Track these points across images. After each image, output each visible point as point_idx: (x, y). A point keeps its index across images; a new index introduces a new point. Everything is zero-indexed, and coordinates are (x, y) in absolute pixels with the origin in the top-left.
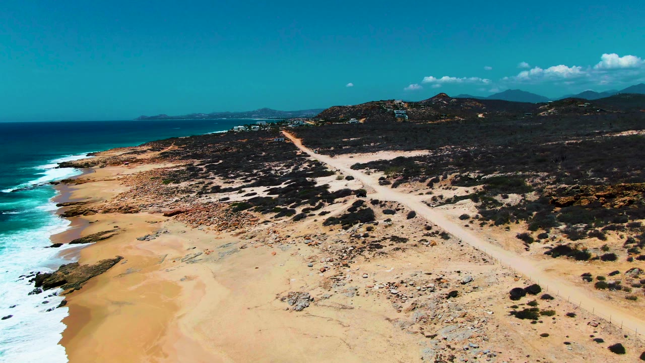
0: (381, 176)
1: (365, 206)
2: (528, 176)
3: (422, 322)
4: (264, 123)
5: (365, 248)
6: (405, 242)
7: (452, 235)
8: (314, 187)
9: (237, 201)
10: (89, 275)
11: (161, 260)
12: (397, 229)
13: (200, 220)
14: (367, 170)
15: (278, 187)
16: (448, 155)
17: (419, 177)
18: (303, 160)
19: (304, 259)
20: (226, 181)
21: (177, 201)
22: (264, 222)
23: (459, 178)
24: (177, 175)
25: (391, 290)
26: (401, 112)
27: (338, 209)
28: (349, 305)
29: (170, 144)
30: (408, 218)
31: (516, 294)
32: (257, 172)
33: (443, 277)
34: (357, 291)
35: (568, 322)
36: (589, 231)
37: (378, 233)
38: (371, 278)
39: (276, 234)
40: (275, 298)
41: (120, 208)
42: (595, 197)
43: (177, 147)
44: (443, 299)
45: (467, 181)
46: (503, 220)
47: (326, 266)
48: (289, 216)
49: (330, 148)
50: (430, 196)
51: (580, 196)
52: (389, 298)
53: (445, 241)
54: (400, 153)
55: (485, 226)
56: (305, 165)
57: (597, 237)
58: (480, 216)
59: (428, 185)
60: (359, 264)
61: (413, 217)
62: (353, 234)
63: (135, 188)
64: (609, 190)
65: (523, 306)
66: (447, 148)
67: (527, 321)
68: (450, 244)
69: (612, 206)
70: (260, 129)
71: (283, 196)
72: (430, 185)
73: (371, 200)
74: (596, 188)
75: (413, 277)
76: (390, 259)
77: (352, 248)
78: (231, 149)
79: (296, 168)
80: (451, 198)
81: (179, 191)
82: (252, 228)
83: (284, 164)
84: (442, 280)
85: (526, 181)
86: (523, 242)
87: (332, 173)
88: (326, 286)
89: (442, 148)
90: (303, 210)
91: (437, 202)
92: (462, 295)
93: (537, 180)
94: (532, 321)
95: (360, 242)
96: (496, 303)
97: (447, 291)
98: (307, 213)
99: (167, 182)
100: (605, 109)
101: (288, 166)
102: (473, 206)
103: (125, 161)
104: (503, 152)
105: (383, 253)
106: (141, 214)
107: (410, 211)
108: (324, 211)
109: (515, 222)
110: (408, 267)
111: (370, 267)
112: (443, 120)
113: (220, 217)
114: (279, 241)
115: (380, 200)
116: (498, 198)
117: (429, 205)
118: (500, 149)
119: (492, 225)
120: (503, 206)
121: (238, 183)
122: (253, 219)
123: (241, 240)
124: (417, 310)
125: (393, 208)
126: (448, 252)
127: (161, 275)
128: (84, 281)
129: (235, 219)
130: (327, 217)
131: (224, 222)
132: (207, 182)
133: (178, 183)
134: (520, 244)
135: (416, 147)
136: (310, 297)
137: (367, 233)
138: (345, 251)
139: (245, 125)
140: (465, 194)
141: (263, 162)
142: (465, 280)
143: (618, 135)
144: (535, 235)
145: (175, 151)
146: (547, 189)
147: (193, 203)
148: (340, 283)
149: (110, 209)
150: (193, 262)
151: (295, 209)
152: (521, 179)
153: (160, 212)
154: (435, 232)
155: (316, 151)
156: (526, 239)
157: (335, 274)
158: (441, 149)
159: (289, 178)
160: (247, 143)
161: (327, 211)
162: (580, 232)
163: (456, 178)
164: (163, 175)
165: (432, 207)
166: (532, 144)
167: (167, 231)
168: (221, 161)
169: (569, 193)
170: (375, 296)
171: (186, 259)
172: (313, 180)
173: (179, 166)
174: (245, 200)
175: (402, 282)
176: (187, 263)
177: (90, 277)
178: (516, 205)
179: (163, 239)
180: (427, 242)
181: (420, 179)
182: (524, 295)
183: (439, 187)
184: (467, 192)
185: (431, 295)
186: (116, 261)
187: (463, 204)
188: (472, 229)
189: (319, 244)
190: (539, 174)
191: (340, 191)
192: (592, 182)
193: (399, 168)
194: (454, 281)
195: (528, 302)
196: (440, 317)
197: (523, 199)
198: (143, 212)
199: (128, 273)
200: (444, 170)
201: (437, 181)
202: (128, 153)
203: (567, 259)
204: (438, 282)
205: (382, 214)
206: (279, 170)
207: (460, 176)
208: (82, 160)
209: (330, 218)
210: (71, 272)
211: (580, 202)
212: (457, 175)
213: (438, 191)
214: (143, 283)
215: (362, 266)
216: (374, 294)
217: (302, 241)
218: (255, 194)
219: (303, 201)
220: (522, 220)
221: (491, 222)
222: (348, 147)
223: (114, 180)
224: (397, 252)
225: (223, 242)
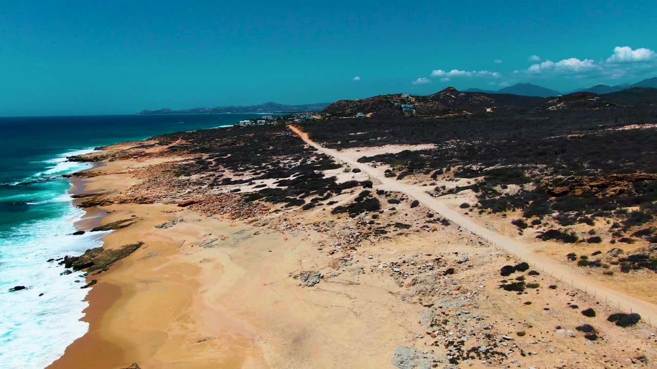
0: (387, 169)
1: (371, 196)
2: (528, 168)
3: (421, 294)
4: (270, 118)
5: (371, 233)
6: (408, 228)
7: (452, 222)
8: (322, 179)
9: (248, 192)
10: (115, 258)
11: (180, 245)
12: (401, 217)
13: (214, 209)
14: (373, 163)
15: (287, 179)
16: (453, 149)
17: (423, 169)
18: (310, 153)
19: (314, 244)
20: (236, 173)
21: (189, 192)
22: (275, 211)
23: (461, 170)
24: (187, 168)
25: (394, 268)
26: (408, 106)
27: (345, 199)
28: (356, 281)
29: (177, 138)
30: (411, 207)
31: (507, 271)
32: (266, 165)
33: (442, 258)
34: (363, 270)
35: (549, 293)
36: (580, 218)
37: (383, 220)
38: (376, 259)
39: (287, 222)
40: (288, 276)
41: (136, 199)
42: (588, 187)
43: (185, 141)
44: (441, 275)
45: (469, 172)
46: (500, 208)
47: (334, 249)
48: (299, 206)
49: (337, 142)
50: (434, 187)
51: (574, 186)
52: (392, 276)
53: (446, 227)
54: (406, 147)
55: (483, 214)
56: (313, 159)
57: (586, 222)
58: (480, 205)
59: (431, 177)
60: (365, 247)
61: (416, 206)
62: (360, 221)
63: (147, 180)
64: (601, 180)
65: (512, 281)
66: (452, 142)
67: (514, 293)
68: (450, 230)
69: (604, 195)
70: (266, 123)
71: (292, 187)
72: (434, 177)
73: (377, 190)
74: (590, 179)
75: (415, 258)
76: (393, 243)
77: (359, 234)
78: (239, 143)
79: (304, 161)
80: (453, 189)
81: (191, 183)
82: (264, 217)
83: (292, 158)
84: (440, 260)
85: (525, 173)
86: (518, 228)
87: (339, 166)
88: (334, 266)
89: (448, 142)
90: (312, 200)
91: (439, 192)
92: (458, 272)
93: (536, 172)
94: (518, 292)
95: (366, 228)
96: (488, 278)
97: (445, 269)
98: (316, 202)
99: (178, 175)
100: (613, 104)
101: (296, 160)
102: (473, 196)
103: (134, 155)
104: (505, 146)
105: (387, 238)
106: (155, 205)
107: (413, 200)
108: (332, 201)
109: (512, 210)
110: (410, 249)
111: (375, 249)
112: (451, 115)
113: (233, 207)
114: (290, 227)
115: (385, 190)
116: (498, 188)
117: (432, 195)
118: (504, 142)
119: (490, 213)
120: (502, 196)
121: (247, 176)
122: (265, 208)
123: (254, 227)
124: (417, 285)
125: (398, 198)
126: (447, 237)
127: (181, 258)
128: (110, 263)
129: (247, 208)
130: (335, 206)
131: (237, 211)
132: (217, 174)
133: (189, 176)
134: (515, 229)
135: (422, 141)
136: (320, 274)
137: (373, 221)
138: (353, 237)
139: (251, 120)
140: (467, 185)
141: (271, 155)
142: (461, 259)
143: (621, 129)
144: (529, 221)
145: (182, 145)
146: (544, 180)
147: (206, 194)
148: (348, 263)
149: (126, 200)
150: (210, 247)
151: (305, 199)
152: (521, 171)
153: (174, 202)
154: (436, 219)
155: (323, 145)
156: (520, 225)
157: (343, 256)
158: (447, 143)
159: (297, 171)
160: (254, 137)
161: (335, 201)
162: (571, 218)
163: (459, 170)
164: (174, 168)
165: (435, 196)
166: (535, 138)
167: (183, 220)
168: (229, 155)
169: (564, 184)
170: (379, 274)
171: (204, 244)
172: (320, 173)
173: (188, 160)
174: (256, 191)
175: (404, 262)
176: (205, 247)
177: (115, 260)
178: (514, 195)
179: (179, 226)
180: (428, 228)
181: (424, 171)
182: (513, 272)
183: (443, 179)
184: (469, 183)
185: (431, 273)
186: (138, 246)
187: (464, 194)
188: (472, 216)
189: (328, 230)
190: (538, 166)
191: (347, 182)
192: (587, 174)
193: (405, 162)
194: (451, 261)
195: (516, 278)
196: (437, 290)
197: (521, 189)
198: (157, 203)
199: (150, 256)
200: (448, 163)
201: (440, 173)
202: (136, 147)
203: (557, 241)
204: (437, 262)
205: (387, 203)
206: (287, 163)
207: (462, 168)
208: (91, 154)
209: (338, 207)
210: (97, 256)
211: (574, 192)
212: (460, 167)
213: (440, 182)
214: (166, 265)
215: (367, 249)
216: (379, 272)
217: (312, 228)
218: (265, 185)
219: (311, 192)
220: (519, 208)
221: (489, 210)
222: (355, 141)
223: (125, 173)
224: (401, 237)
225: (237, 229)
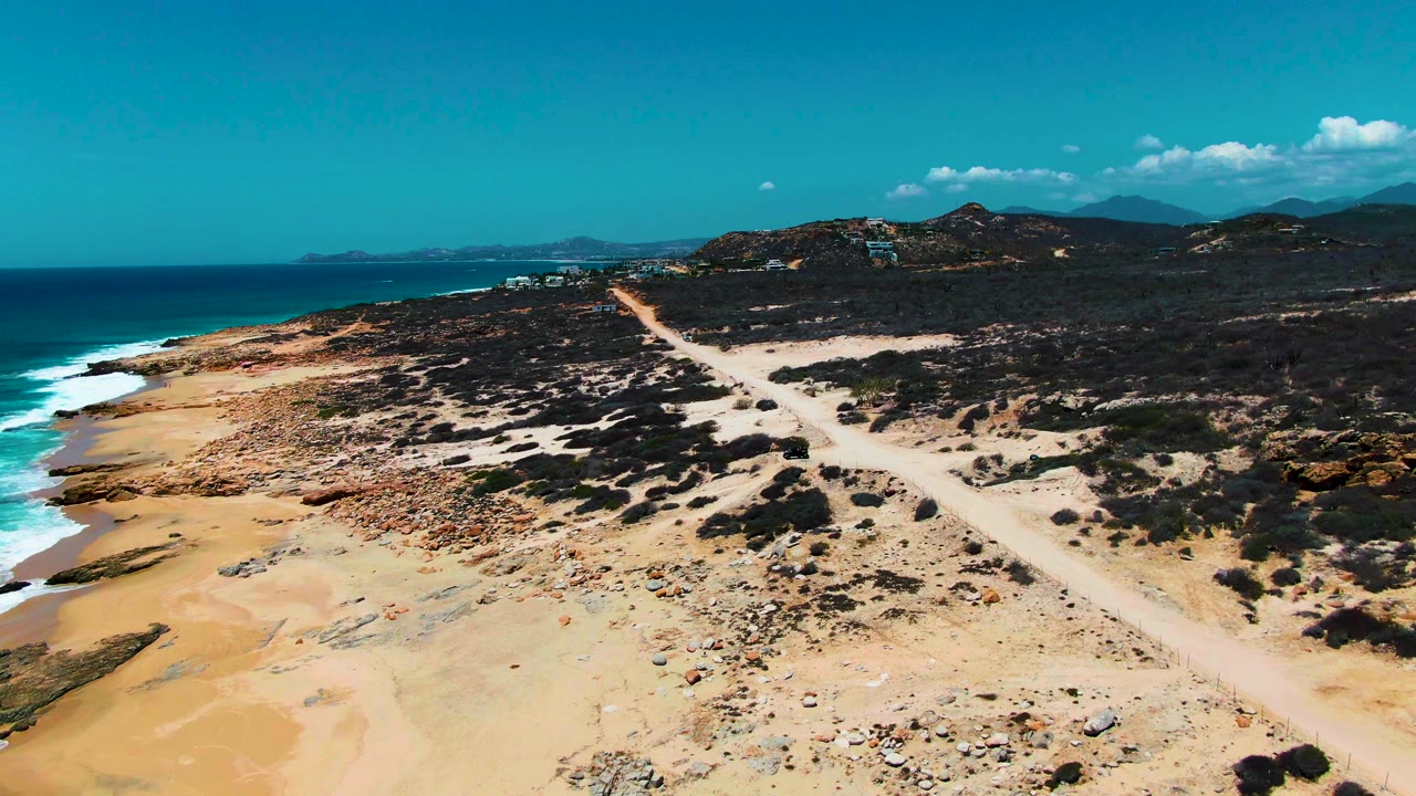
0: (844, 401)
1: (806, 483)
2: (1216, 406)
4: (575, 270)
5: (807, 606)
6: (913, 590)
7: (1039, 572)
8: (678, 429)
9: (487, 466)
10: (66, 683)
11: (267, 636)
12: (889, 551)
13: (388, 517)
14: (808, 383)
15: (591, 426)
16: (1000, 348)
17: (935, 403)
18: (656, 357)
19: (644, 641)
20: (469, 410)
21: (342, 463)
22: (548, 525)
23: (1037, 408)
24: (354, 395)
25: (884, 751)
26: (881, 244)
27: (737, 490)
29: (354, 319)
30: (918, 518)
31: (1255, 777)
32: (546, 388)
33: (1032, 711)
34: (788, 753)
36: (1411, 565)
37: (840, 563)
38: (825, 708)
39: (574, 561)
40: (554, 773)
41: (197, 483)
42: (1402, 464)
43: (370, 326)
44: (1040, 787)
45: (1058, 414)
46: (1170, 529)
47: (702, 663)
48: (613, 508)
49: (720, 328)
50: (971, 457)
51: (1362, 461)
52: (881, 781)
53: (1023, 590)
54: (886, 342)
55: (1123, 544)
56: (661, 371)
58: (1106, 514)
59: (961, 426)
60: (792, 660)
61: (930, 516)
62: (776, 564)
63: (249, 428)
66: (995, 330)
68: (1037, 599)
70: (565, 284)
71: (603, 451)
72: (967, 425)
73: (821, 466)
74: (1405, 442)
75: (945, 707)
76: (876, 646)
77: (773, 608)
78: (493, 330)
79: (640, 379)
80: (1025, 463)
81: (352, 436)
82: (516, 543)
83: (611, 369)
84: (1028, 722)
85: (1212, 419)
86: (1237, 595)
87: (723, 392)
88: (699, 732)
89: (985, 329)
90: (650, 493)
91: (989, 472)
92: (1094, 776)
93: (1241, 416)
95: (794, 588)
97: (1048, 760)
98: (658, 499)
99: (326, 413)
100: (1339, 239)
101: (621, 375)
102: (1083, 485)
103: (244, 359)
104: (1132, 341)
105: (857, 625)
106: (249, 498)
107: (921, 498)
108: (702, 495)
109: (1201, 534)
110: (928, 672)
111: (822, 669)
112: (977, 264)
113: (439, 511)
114: (582, 580)
115: (843, 467)
116: (1147, 463)
117: (968, 481)
118: (1124, 332)
119: (1141, 543)
120: (1162, 485)
121: (495, 418)
122: (522, 517)
123: (484, 577)
125: (877, 490)
126: (1033, 624)
127: (261, 687)
128: (48, 701)
129: (475, 517)
130: (708, 512)
131: (448, 523)
132: (422, 412)
133: (352, 416)
134: (1229, 599)
135: (924, 327)
136: (652, 773)
137: (812, 563)
138: (756, 617)
139: (532, 275)
140: (1058, 452)
141: (562, 361)
142: (1096, 723)
143: (1405, 299)
144: (1263, 572)
145: (362, 334)
146: (1272, 440)
147: (381, 469)
148: (741, 723)
149: (172, 486)
150: (349, 644)
151: (630, 489)
152: (1199, 413)
153: (296, 492)
154: (991, 561)
155: (689, 334)
156: (1242, 586)
157: (727, 691)
158: (983, 333)
159: (620, 404)
160: (530, 317)
161: (710, 495)
162: (1385, 565)
163: (1030, 407)
164: (324, 395)
165: (978, 485)
166: (1199, 320)
167: (299, 550)
168: (465, 361)
169: (1331, 453)
170: (840, 770)
171: (334, 634)
172: (676, 410)
173: (365, 372)
174: (508, 463)
175: (915, 726)
176: (334, 646)
177: (66, 691)
178: (1195, 484)
179: (288, 572)
180: (974, 590)
181: (938, 409)
182: (1281, 782)
183: (989, 432)
184: (1062, 445)
185: (1003, 773)
186: (145, 641)
187: (1056, 480)
188: (1091, 553)
189: (686, 592)
190: (1241, 398)
191: (743, 439)
192: (1389, 424)
193: (886, 380)
194: (1063, 723)
197: (1210, 467)
198: (254, 492)
199: (169, 678)
200: (998, 386)
201: (981, 414)
202: (254, 341)
203: (1374, 651)
204: (1017, 728)
205: (850, 504)
206: (597, 383)
207: (1038, 402)
208: (148, 355)
209: (716, 515)
210: (18, 675)
211: (1365, 477)
212: (1031, 401)
213: (988, 443)
214: (202, 711)
215: (800, 665)
216: (837, 764)
217: (642, 585)
218: (534, 445)
219: (649, 468)
220: (1220, 527)
221: (1137, 531)
222: (762, 326)
223: (209, 405)
224: (895, 621)
225: (438, 582)
